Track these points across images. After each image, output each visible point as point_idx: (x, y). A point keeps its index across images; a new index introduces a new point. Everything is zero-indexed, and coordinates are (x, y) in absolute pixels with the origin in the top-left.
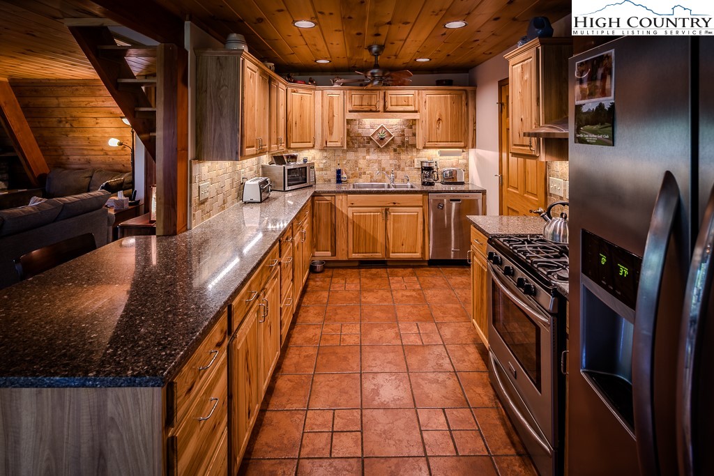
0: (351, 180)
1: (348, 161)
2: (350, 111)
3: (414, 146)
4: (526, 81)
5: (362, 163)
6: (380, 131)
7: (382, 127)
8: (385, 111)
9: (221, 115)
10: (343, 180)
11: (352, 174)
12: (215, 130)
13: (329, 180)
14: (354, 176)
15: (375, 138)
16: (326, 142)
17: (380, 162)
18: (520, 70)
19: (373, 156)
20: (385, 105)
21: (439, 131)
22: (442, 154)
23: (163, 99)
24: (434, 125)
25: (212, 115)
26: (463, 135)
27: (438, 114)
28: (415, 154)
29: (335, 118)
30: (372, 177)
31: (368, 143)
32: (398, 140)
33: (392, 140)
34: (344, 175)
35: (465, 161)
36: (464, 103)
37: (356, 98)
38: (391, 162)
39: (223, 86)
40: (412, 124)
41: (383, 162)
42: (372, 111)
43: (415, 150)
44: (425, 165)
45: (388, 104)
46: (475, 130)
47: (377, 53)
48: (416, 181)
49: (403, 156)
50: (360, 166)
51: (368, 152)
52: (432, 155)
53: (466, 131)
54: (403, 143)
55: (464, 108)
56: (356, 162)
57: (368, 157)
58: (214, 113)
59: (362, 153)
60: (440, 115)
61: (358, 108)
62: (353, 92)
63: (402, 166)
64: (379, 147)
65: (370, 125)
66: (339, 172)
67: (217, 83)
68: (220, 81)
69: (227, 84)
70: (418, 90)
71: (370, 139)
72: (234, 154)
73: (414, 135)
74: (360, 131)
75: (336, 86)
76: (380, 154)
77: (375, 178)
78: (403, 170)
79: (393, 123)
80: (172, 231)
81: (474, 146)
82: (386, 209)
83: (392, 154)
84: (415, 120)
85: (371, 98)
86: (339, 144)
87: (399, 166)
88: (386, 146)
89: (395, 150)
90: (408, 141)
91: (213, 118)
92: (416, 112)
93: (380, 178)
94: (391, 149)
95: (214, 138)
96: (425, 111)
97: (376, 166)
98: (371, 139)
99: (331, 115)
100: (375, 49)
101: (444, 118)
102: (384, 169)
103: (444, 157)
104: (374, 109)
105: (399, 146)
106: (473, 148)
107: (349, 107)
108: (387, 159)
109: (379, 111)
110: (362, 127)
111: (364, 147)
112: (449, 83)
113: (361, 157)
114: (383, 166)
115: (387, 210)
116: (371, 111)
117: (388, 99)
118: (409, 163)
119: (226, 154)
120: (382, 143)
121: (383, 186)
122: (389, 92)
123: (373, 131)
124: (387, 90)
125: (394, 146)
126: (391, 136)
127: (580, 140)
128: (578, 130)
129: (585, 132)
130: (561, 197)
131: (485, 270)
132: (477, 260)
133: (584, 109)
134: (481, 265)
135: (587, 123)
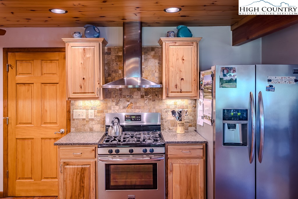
4: (89, 58)
18: (81, 50)
127: (222, 87)
128: (222, 84)
129: (224, 85)
130: (84, 119)
131: (88, 166)
132: (71, 167)
133: (224, 79)
134: (80, 166)
135: (226, 82)
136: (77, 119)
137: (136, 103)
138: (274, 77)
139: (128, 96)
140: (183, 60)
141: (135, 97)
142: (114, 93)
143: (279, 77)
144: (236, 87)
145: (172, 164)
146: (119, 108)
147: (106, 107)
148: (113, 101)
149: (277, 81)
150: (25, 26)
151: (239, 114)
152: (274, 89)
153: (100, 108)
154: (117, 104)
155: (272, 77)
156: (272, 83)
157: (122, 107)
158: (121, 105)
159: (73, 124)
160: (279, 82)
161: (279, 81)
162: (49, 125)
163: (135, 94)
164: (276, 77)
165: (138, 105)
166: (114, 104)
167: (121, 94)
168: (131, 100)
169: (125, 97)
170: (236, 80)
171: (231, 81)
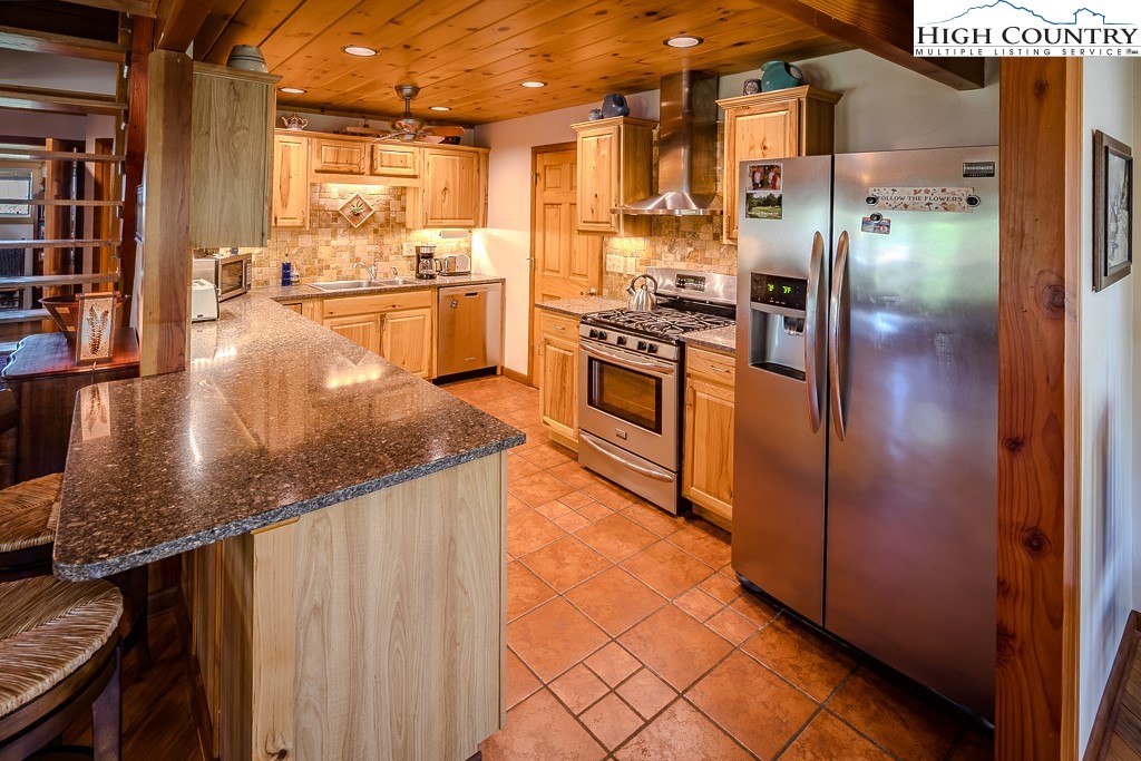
0: (304, 280)
1: (301, 250)
2: (317, 171)
3: (403, 225)
4: (604, 156)
5: (324, 252)
6: (355, 203)
7: (357, 197)
8: (373, 173)
9: (236, 174)
10: (293, 279)
11: (307, 270)
12: (223, 198)
13: (266, 282)
14: (310, 272)
15: (347, 212)
16: (276, 219)
17: (352, 250)
18: (594, 144)
19: (342, 241)
20: (372, 165)
21: (445, 205)
22: (443, 235)
23: (161, 144)
24: (439, 196)
25: (218, 174)
26: (472, 209)
27: (444, 181)
28: (403, 236)
29: (292, 180)
30: (339, 272)
31: (336, 220)
32: (381, 216)
33: (372, 215)
34: (295, 273)
35: (466, 245)
36: (475, 169)
37: (328, 153)
38: (370, 248)
39: (239, 128)
40: (400, 193)
41: (357, 249)
42: (353, 173)
43: (403, 230)
44: (424, 251)
45: (377, 163)
46: (486, 204)
47: (411, 96)
48: (406, 274)
49: (387, 240)
50: (320, 256)
51: (334, 235)
52: (428, 237)
53: (477, 205)
54: (388, 221)
55: (475, 174)
56: (315, 250)
57: (333, 243)
58: (222, 171)
59: (323, 236)
60: (447, 183)
61: (332, 167)
62: (324, 142)
63: (385, 254)
64: (351, 227)
65: (339, 193)
66: (287, 267)
67: (229, 123)
68: (234, 120)
69: (247, 126)
70: (420, 147)
71: (338, 215)
72: (258, 235)
73: (404, 209)
74: (322, 202)
75: (294, 129)
76: (353, 238)
77: (343, 274)
78: (387, 260)
79: (373, 191)
80: (175, 366)
81: (485, 225)
82: (382, 316)
83: (371, 237)
84: (405, 188)
85: (352, 153)
86: (298, 222)
87: (381, 254)
88: (363, 225)
89: (376, 231)
90: (394, 218)
91: (221, 179)
92: (415, 177)
93: (353, 273)
94: (370, 229)
95: (221, 211)
96: (428, 177)
97: (346, 256)
98: (340, 215)
99: (285, 177)
100: (407, 91)
101: (451, 188)
102: (358, 260)
103: (447, 240)
104: (356, 170)
105: (382, 226)
106: (483, 227)
107: (317, 164)
108: (363, 245)
109: (363, 174)
110: (325, 195)
111: (328, 227)
112: (456, 141)
113: (322, 243)
114: (358, 254)
115: (383, 318)
116: (351, 173)
117: (377, 156)
118: (395, 250)
119: (244, 236)
120: (355, 220)
121: (359, 285)
122: (381, 146)
123: (342, 203)
124: (379, 142)
125: (375, 226)
126: (371, 210)
127: (752, 216)
128: (750, 209)
129: (757, 210)
130: (621, 274)
131: (571, 354)
132: (553, 348)
133: (755, 196)
134: (562, 351)
135: (759, 205)
136: (612, 273)
137: (705, 250)
138: (889, 190)
139: (690, 233)
140: (765, 148)
141: (702, 236)
142: (667, 227)
143: (907, 189)
144: (779, 216)
145: (695, 392)
146: (675, 260)
147: (654, 253)
148: (664, 243)
149: (900, 201)
150: (551, 109)
151: (787, 290)
152: (888, 227)
153: (644, 255)
154: (670, 251)
155: (882, 189)
156: (883, 207)
157: (679, 258)
158: (679, 252)
159: (608, 280)
160: (906, 206)
161: (906, 201)
162: (578, 278)
163: (703, 229)
164: (894, 190)
165: (707, 255)
166: (666, 248)
167: (678, 229)
168: (696, 244)
169: (685, 236)
170: (780, 198)
171: (768, 202)
